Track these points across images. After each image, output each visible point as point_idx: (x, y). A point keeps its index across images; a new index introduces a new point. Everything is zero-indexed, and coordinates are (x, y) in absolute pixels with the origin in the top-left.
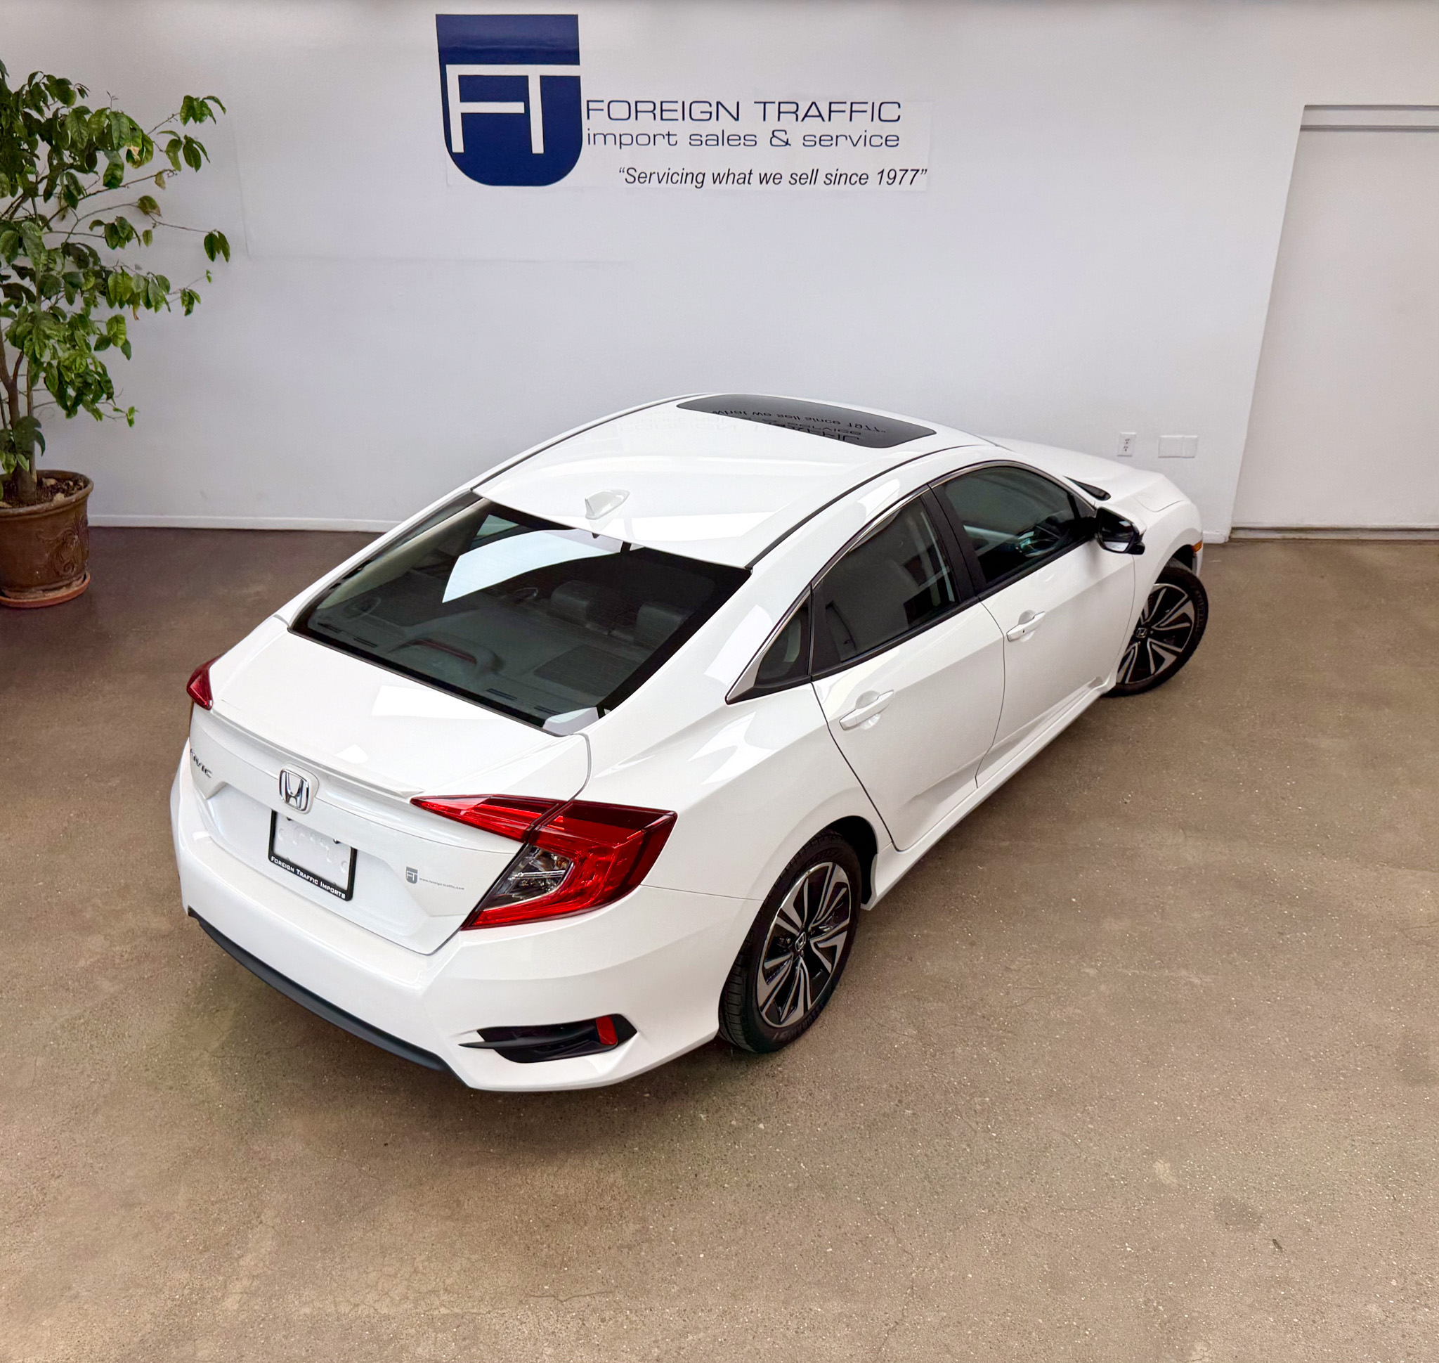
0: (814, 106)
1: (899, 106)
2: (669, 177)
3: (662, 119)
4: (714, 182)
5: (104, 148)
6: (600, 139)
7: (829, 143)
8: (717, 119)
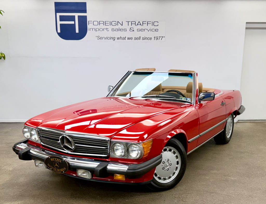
0: (139, 23)
1: (158, 22)
2: (107, 38)
3: (105, 25)
4: (117, 39)
6: (91, 30)
7: (143, 31)
8: (118, 25)
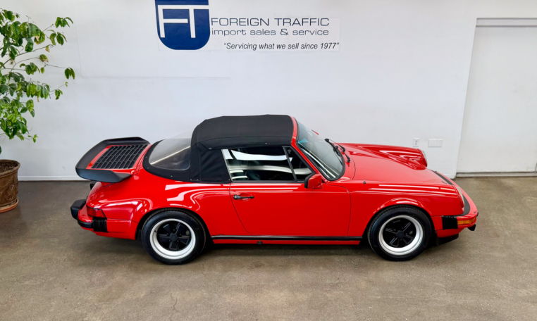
0: (296, 20)
1: (328, 20)
2: (243, 46)
3: (240, 25)
4: (260, 48)
5: (26, 37)
6: (217, 32)
7: (303, 33)
8: (261, 25)
